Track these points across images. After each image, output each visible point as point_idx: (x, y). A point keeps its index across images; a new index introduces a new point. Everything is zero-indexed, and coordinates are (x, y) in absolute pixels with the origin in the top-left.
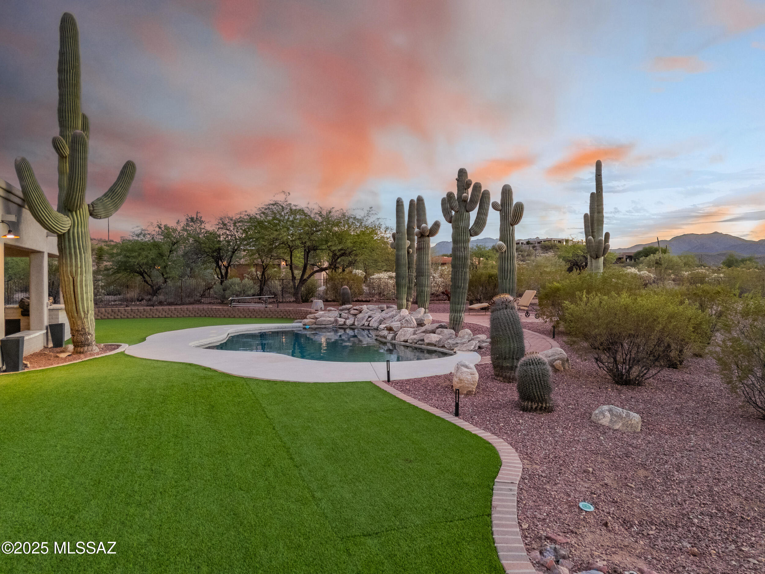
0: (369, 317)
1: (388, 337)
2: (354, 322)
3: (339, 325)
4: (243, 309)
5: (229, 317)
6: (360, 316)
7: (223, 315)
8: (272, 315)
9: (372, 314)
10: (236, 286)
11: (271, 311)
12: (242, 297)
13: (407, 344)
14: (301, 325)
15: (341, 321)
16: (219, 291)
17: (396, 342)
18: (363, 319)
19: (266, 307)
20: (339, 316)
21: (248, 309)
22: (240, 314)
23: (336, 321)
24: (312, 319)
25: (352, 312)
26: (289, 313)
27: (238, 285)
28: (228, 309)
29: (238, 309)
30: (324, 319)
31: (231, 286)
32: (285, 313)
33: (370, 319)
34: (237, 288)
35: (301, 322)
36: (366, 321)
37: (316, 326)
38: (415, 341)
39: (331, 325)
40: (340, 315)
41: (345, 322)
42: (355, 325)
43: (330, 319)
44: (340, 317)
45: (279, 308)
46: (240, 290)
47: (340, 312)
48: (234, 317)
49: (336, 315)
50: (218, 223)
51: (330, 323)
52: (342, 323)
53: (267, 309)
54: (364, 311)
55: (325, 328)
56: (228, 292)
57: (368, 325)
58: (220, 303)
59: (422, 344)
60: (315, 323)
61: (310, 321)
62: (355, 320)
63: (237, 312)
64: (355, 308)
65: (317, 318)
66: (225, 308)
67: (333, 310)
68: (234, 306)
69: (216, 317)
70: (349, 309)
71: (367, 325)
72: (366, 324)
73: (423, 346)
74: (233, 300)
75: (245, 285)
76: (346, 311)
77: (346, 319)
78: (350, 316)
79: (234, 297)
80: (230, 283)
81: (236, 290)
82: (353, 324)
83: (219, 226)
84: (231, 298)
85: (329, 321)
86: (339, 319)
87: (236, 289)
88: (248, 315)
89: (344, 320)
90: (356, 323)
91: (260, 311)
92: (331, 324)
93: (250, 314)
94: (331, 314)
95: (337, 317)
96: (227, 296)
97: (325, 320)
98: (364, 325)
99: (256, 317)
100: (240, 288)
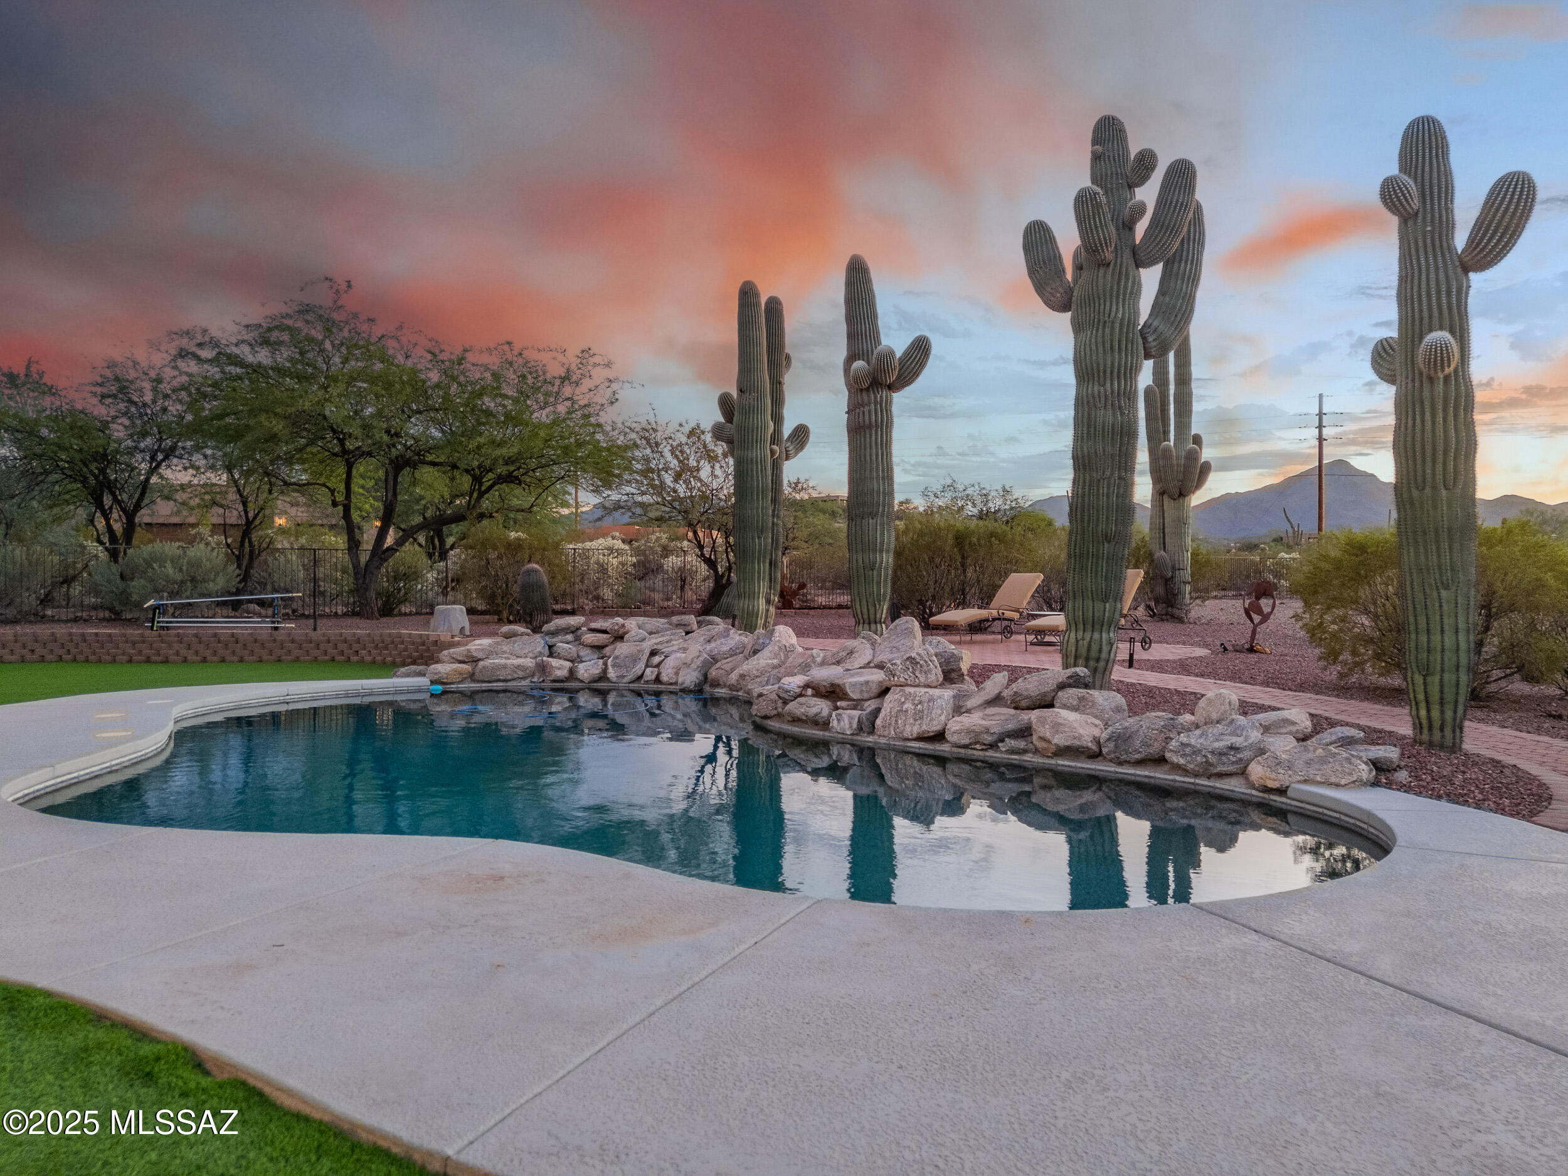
0: (653, 653)
1: (834, 723)
2: (605, 671)
3: (554, 681)
4: (196, 635)
5: (148, 661)
6: (622, 649)
7: (123, 654)
8: (296, 652)
9: (661, 643)
10: (168, 565)
11: (293, 641)
12: (188, 598)
13: (943, 748)
14: (424, 681)
15: (560, 667)
16: (109, 581)
17: (883, 741)
18: (635, 660)
19: (276, 628)
20: (546, 651)
21: (215, 635)
22: (183, 652)
23: (542, 668)
24: (461, 662)
25: (590, 638)
26: (356, 647)
27: (172, 562)
28: (142, 635)
29: (178, 635)
30: (503, 661)
31: (149, 565)
32: (343, 646)
33: (656, 659)
34: (170, 571)
35: (421, 674)
36: (647, 666)
37: (475, 686)
38: (989, 739)
39: (524, 683)
40: (550, 647)
41: (571, 671)
42: (608, 680)
43: (520, 661)
44: (551, 655)
45: (319, 632)
46: (178, 577)
47: (551, 640)
48: (166, 661)
49: (539, 649)
50: (99, 380)
51: (521, 674)
52: (562, 673)
53: (280, 636)
54: (633, 633)
55: (505, 691)
56: (137, 585)
57: (658, 680)
58: (109, 620)
59: (1025, 751)
60: (472, 677)
61: (455, 670)
62: (605, 664)
63: (176, 646)
64: (593, 625)
65: (475, 661)
66: (133, 632)
67: (522, 634)
68: (163, 628)
69: (100, 661)
70: (574, 631)
71: (653, 677)
72: (650, 674)
73: (1028, 757)
74: (157, 607)
75: (196, 564)
76: (570, 637)
77: (572, 661)
78: (584, 652)
79: (162, 598)
80: (145, 555)
81: (168, 580)
82: (603, 677)
83: (105, 390)
84: (152, 602)
85: (518, 667)
86: (554, 662)
87: (167, 576)
88: (215, 653)
89: (568, 664)
90: (612, 674)
91: (256, 641)
92: (524, 678)
93: (221, 652)
94: (517, 645)
95: (541, 654)
96: (135, 597)
97: (505, 667)
98: (641, 677)
99: (241, 660)
100: (181, 570)
